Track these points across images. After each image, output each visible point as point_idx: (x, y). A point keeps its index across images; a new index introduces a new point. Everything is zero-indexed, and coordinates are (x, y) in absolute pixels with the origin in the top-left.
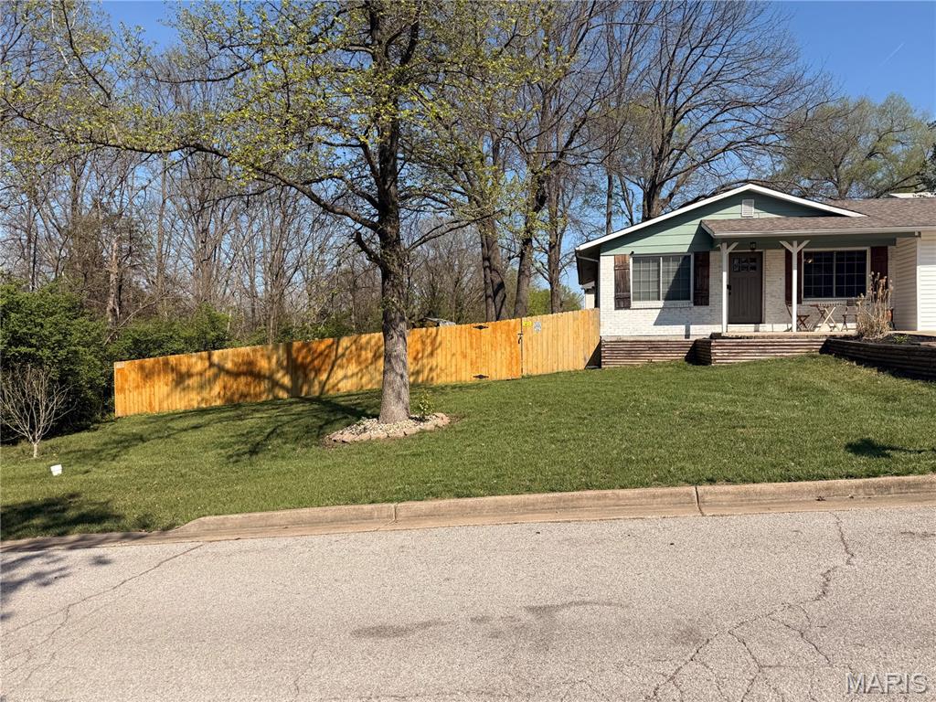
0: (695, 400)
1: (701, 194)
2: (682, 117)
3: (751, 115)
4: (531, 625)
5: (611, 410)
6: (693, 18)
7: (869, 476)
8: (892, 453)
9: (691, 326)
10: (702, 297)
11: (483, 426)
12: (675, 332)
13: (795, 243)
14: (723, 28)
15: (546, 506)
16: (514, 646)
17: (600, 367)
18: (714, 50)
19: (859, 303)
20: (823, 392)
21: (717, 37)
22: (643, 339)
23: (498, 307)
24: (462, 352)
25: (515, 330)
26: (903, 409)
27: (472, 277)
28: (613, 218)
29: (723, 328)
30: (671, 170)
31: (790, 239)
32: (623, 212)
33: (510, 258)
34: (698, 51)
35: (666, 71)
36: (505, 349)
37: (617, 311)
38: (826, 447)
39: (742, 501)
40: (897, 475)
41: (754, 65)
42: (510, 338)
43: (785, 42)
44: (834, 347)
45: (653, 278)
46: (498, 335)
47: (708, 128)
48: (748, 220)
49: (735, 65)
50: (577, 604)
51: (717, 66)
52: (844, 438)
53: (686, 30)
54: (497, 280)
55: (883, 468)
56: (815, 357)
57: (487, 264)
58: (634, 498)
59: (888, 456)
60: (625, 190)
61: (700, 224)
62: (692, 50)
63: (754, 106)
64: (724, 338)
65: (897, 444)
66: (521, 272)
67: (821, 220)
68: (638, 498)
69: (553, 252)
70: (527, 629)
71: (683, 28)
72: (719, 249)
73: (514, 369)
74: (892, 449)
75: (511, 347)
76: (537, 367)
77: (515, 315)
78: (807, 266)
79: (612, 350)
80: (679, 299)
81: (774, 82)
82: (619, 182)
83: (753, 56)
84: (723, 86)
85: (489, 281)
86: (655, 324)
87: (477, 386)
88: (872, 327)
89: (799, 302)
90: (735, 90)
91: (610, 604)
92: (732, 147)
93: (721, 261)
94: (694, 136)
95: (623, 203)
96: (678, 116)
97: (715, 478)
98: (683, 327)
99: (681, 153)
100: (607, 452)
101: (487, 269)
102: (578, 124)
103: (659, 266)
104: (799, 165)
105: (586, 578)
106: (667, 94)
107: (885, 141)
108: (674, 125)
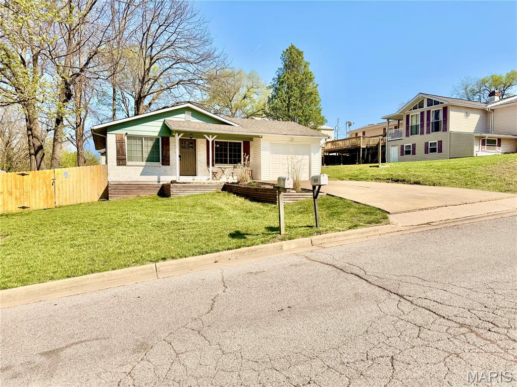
0: (161, 216)
1: (166, 106)
2: (155, 62)
3: (191, 68)
4: (43, 364)
5: (112, 225)
6: (160, 8)
7: (237, 248)
8: (247, 236)
9: (161, 177)
10: (166, 161)
11: (22, 240)
12: (152, 179)
13: (211, 136)
14: (176, 19)
15: (63, 287)
16: (28, 380)
17: (108, 200)
18: (171, 29)
19: (238, 167)
20: (221, 209)
21: (173, 22)
22: (134, 183)
23: (39, 162)
24: (9, 192)
25: (49, 176)
26: (253, 216)
27: (19, 142)
28: (117, 112)
29: (177, 177)
30: (149, 90)
31: (208, 134)
32: (123, 110)
33: (48, 130)
34: (163, 27)
35: (146, 34)
36: (43, 189)
37: (118, 167)
38: (220, 236)
39: (179, 268)
40: (248, 246)
41: (192, 42)
42: (46, 182)
43: (206, 33)
44: (228, 188)
45: (139, 148)
46: (37, 180)
47: (169, 70)
48: (188, 122)
49: (182, 40)
50: (76, 343)
51: (173, 38)
52: (228, 231)
53: (156, 14)
54: (38, 144)
55: (243, 244)
56: (219, 193)
57: (30, 133)
58: (120, 275)
59: (245, 238)
60: (124, 98)
61: (164, 122)
62: (160, 26)
63: (192, 63)
64: (177, 183)
65: (248, 233)
66: (55, 140)
67: (222, 126)
68: (123, 274)
69: (78, 128)
70: (39, 367)
71: (155, 13)
72: (174, 136)
73: (50, 201)
74: (247, 234)
75: (46, 187)
76: (66, 200)
77: (51, 166)
78: (216, 148)
79: (115, 189)
80: (154, 161)
81: (201, 53)
82: (120, 92)
83: (191, 37)
84: (176, 49)
85: (32, 144)
86: (141, 175)
87: (21, 214)
88: (243, 178)
89: (213, 165)
90: (182, 53)
91: (97, 339)
92: (181, 83)
93: (175, 142)
94: (161, 73)
95: (123, 105)
96: (153, 61)
97: (166, 257)
98: (157, 177)
99: (154, 82)
100: (107, 250)
101: (31, 136)
102: (92, 54)
103: (142, 142)
104: (214, 98)
105: (84, 326)
106: (146, 47)
107: (250, 92)
108: (151, 65)
